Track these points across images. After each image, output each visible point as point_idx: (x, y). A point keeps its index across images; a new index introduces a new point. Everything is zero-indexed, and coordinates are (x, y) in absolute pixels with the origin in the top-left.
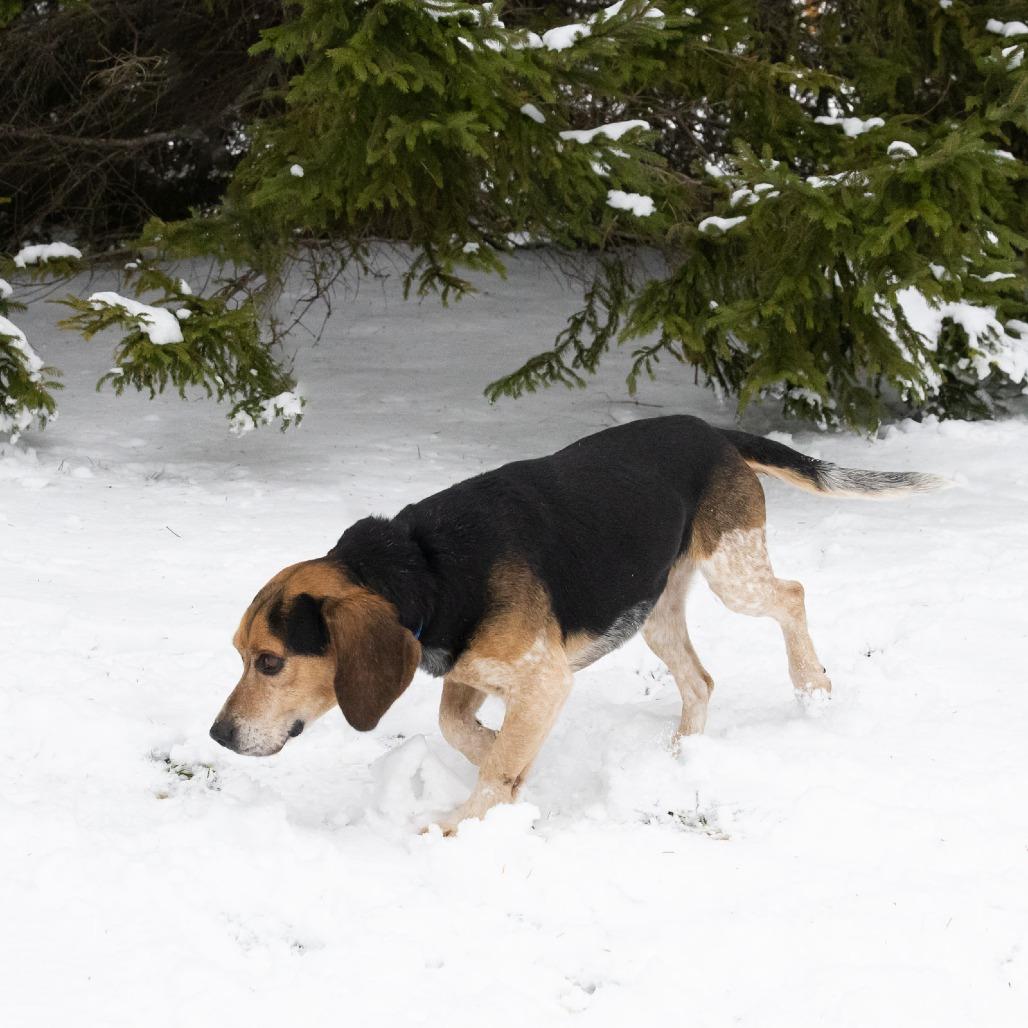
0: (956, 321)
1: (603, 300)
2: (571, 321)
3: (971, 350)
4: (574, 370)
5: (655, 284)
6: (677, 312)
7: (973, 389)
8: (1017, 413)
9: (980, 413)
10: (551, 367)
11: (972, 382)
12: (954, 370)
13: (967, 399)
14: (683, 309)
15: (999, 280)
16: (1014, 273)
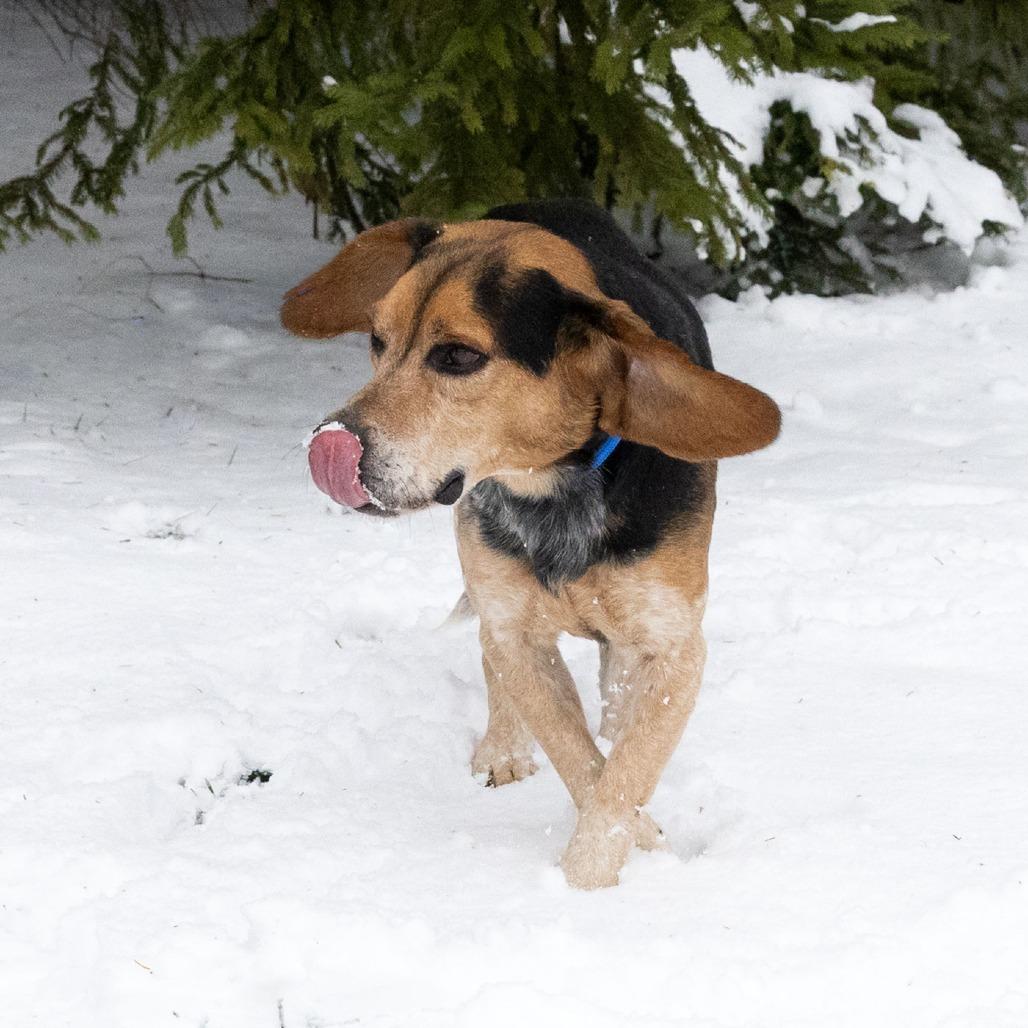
0: (796, 107)
1: (126, 78)
2: (66, 119)
3: (826, 161)
4: (77, 210)
5: (218, 45)
6: (260, 98)
7: (832, 235)
8: (917, 281)
9: (848, 281)
10: (30, 205)
11: (832, 222)
12: (795, 199)
13: (823, 255)
14: (270, 93)
15: (864, 29)
16: (893, 12)
